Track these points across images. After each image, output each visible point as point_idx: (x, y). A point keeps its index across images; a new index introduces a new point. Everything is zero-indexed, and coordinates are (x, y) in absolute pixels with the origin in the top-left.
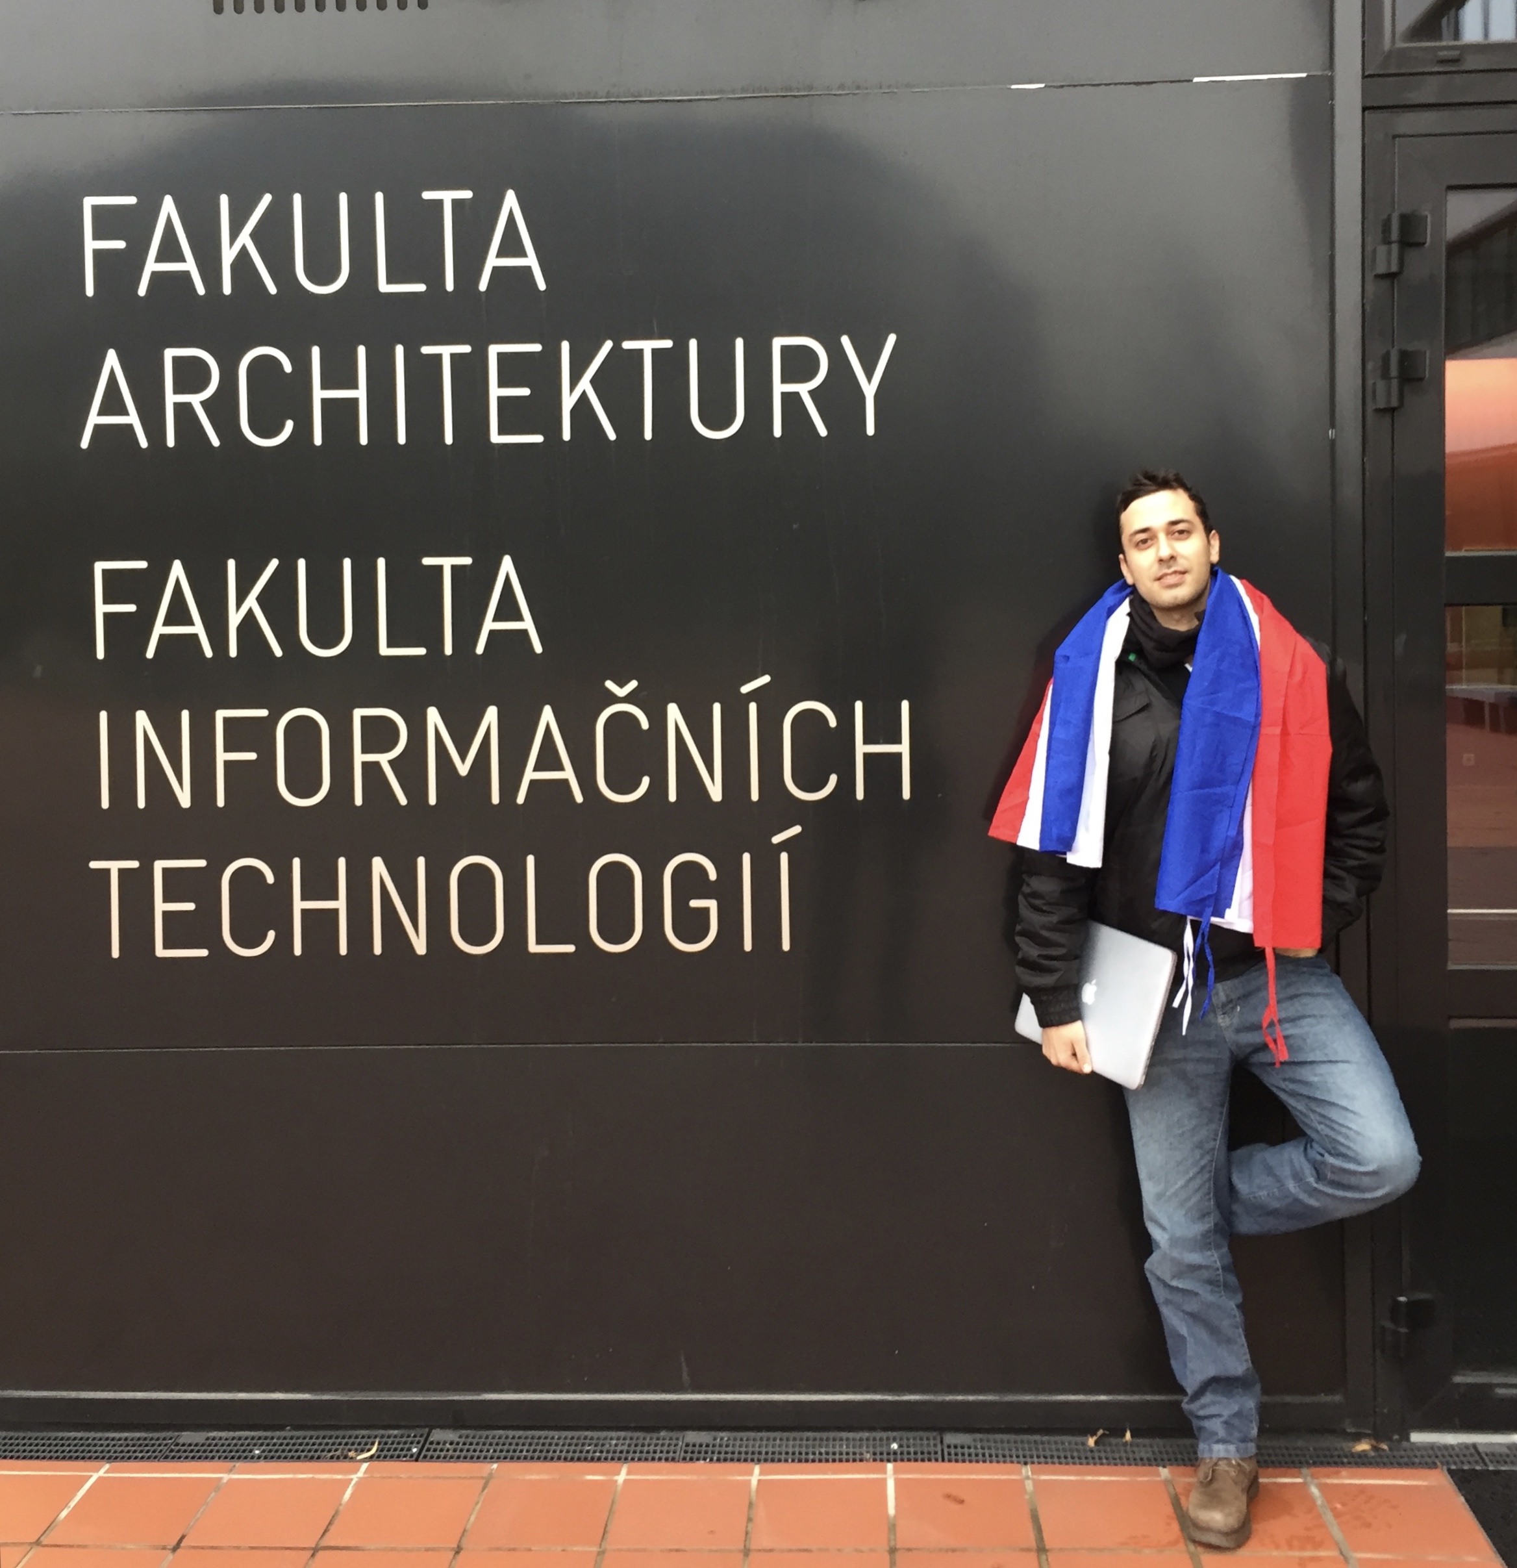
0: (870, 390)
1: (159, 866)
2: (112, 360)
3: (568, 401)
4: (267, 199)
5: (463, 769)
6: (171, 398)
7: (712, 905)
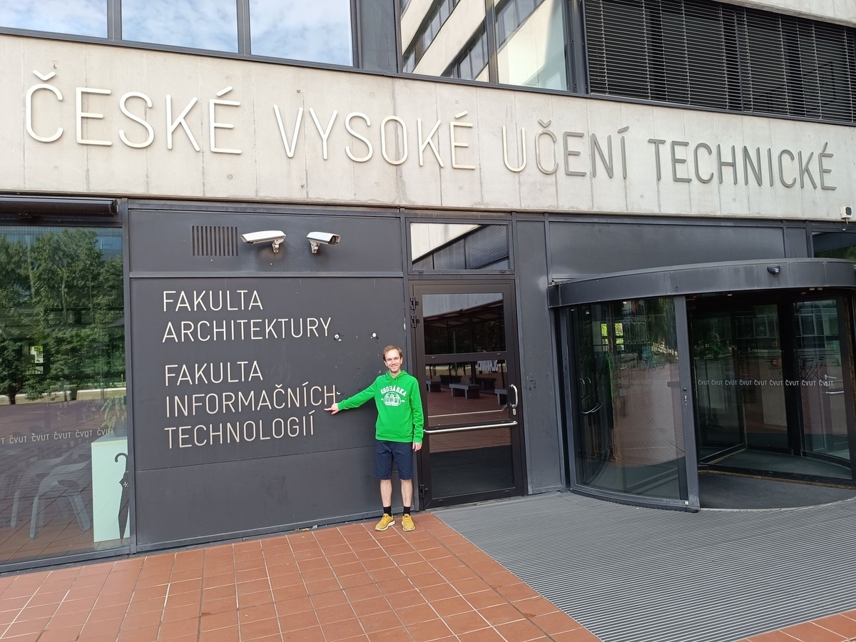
0: (326, 328)
1: (180, 428)
3: (267, 331)
4: (204, 292)
5: (246, 404)
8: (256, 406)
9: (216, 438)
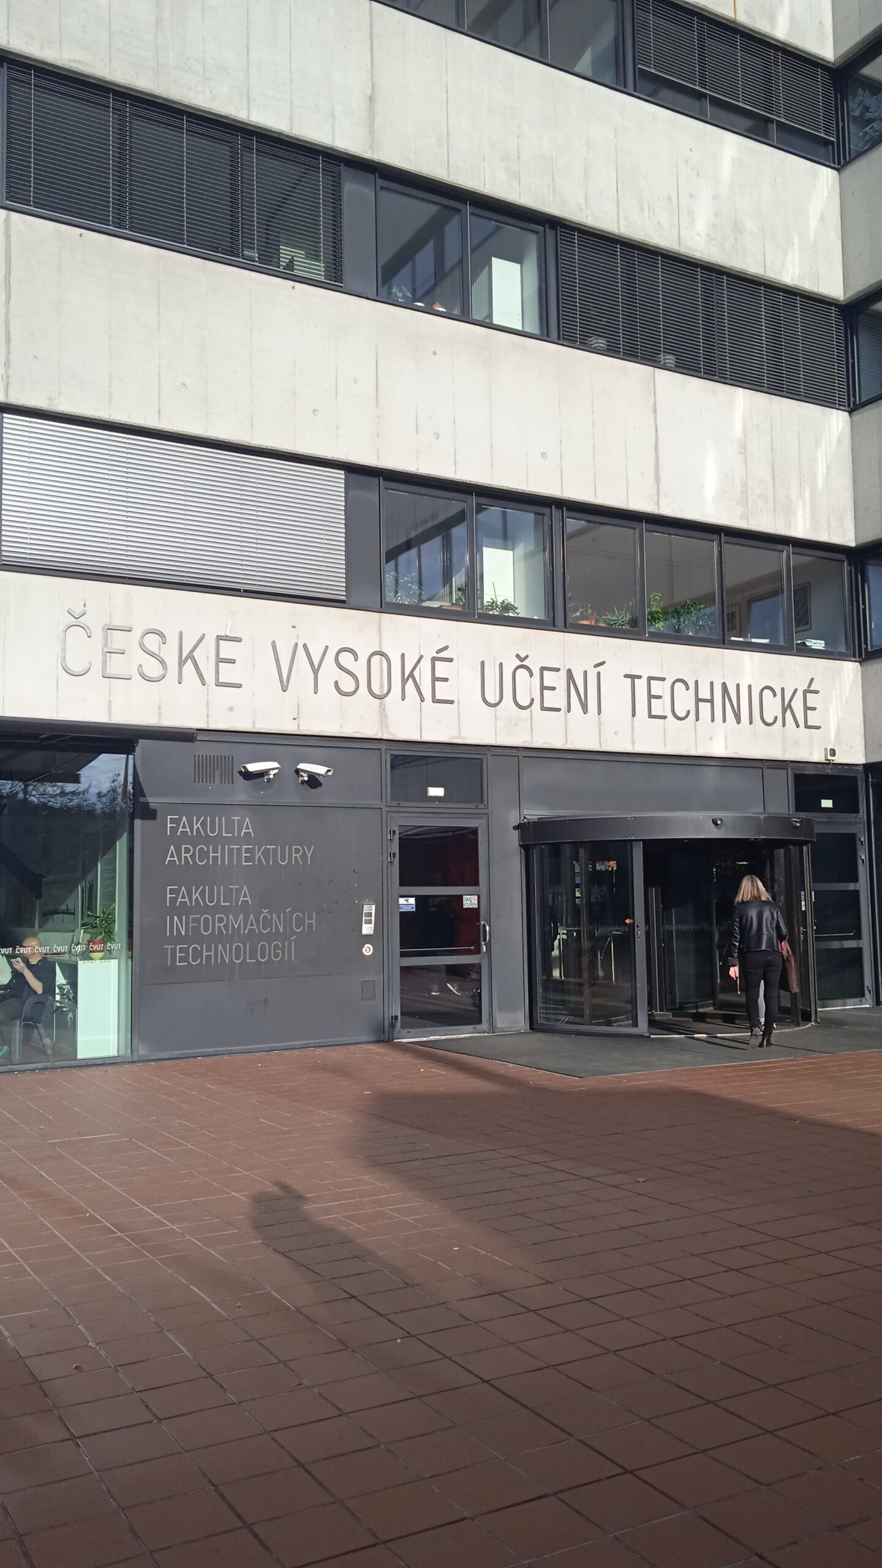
0: (309, 856)
1: (178, 947)
2: (172, 847)
3: (257, 857)
4: (203, 817)
5: (236, 927)
6: (183, 855)
7: (280, 951)
8: (244, 930)
9: (208, 957)
